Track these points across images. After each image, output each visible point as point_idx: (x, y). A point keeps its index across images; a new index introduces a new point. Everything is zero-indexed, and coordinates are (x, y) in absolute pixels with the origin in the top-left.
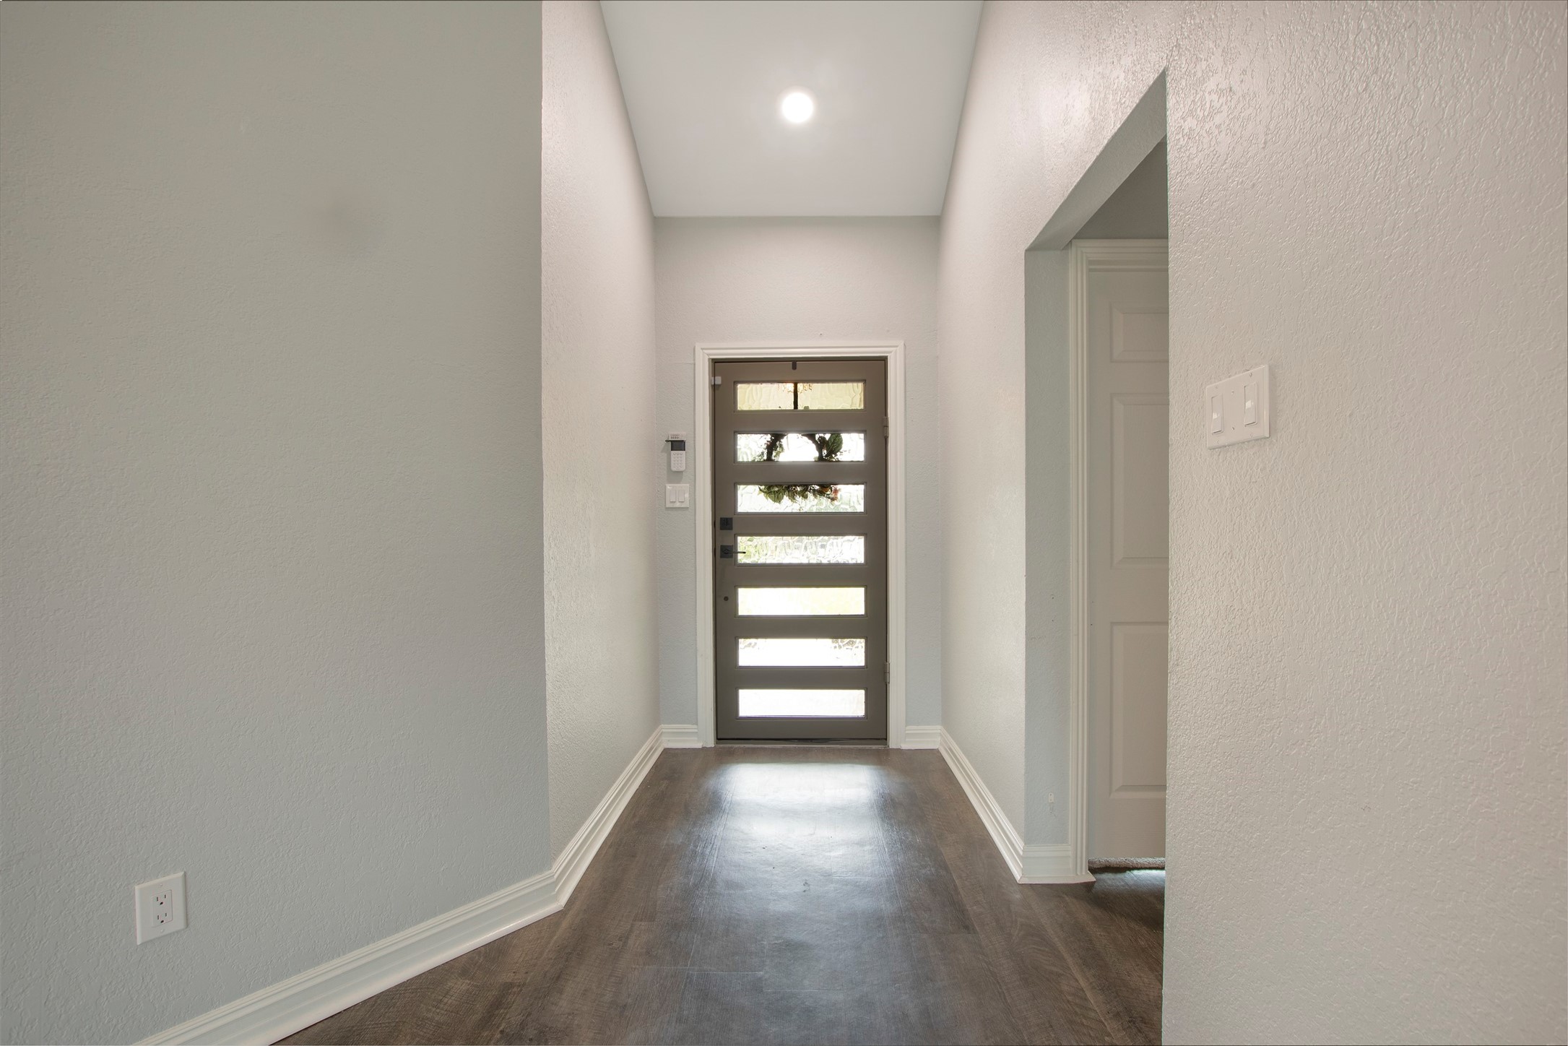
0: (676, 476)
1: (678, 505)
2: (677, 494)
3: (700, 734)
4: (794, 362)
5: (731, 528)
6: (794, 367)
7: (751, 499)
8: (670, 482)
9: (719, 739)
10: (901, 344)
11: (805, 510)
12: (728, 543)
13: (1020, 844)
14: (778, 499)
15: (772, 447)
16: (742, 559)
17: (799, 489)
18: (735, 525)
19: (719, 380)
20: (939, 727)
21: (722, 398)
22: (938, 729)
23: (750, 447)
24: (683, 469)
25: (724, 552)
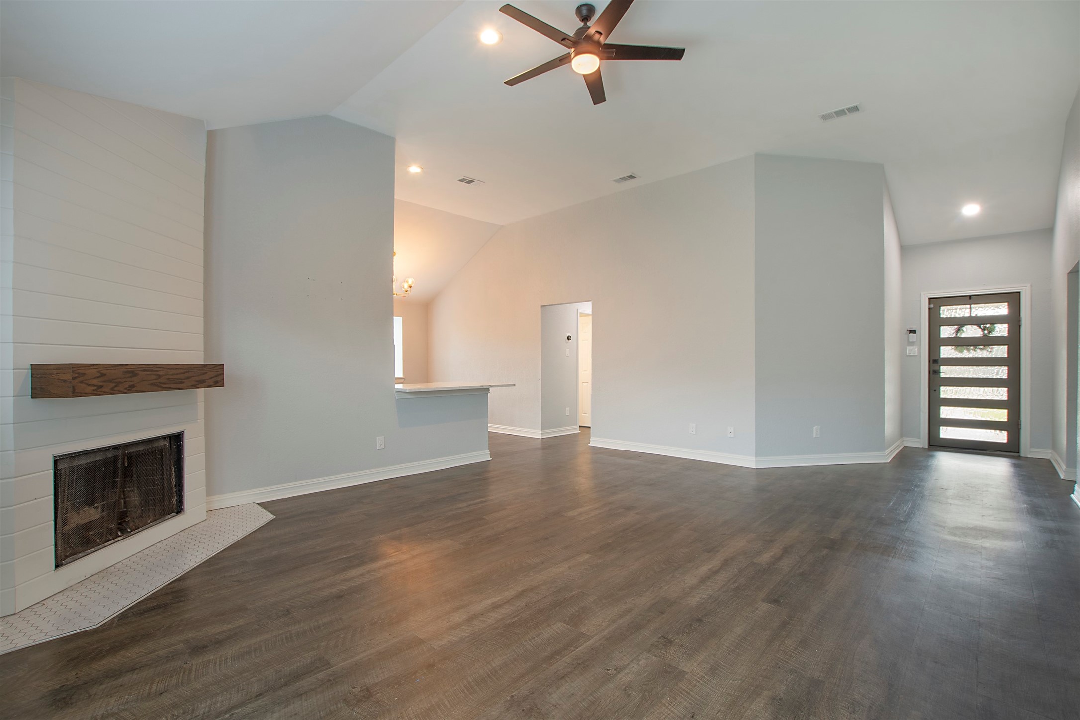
0: (912, 343)
1: (912, 354)
2: (912, 350)
3: (921, 441)
4: (970, 297)
5: (938, 363)
6: (970, 298)
7: (946, 352)
8: (908, 346)
9: (930, 445)
10: (1029, 285)
11: (976, 356)
12: (936, 369)
13: (1064, 467)
14: (961, 351)
15: (958, 331)
16: (942, 375)
17: (972, 347)
18: (939, 361)
19: (932, 306)
20: (1050, 450)
21: (933, 313)
22: (1050, 451)
23: (946, 332)
24: (915, 340)
25: (934, 373)
